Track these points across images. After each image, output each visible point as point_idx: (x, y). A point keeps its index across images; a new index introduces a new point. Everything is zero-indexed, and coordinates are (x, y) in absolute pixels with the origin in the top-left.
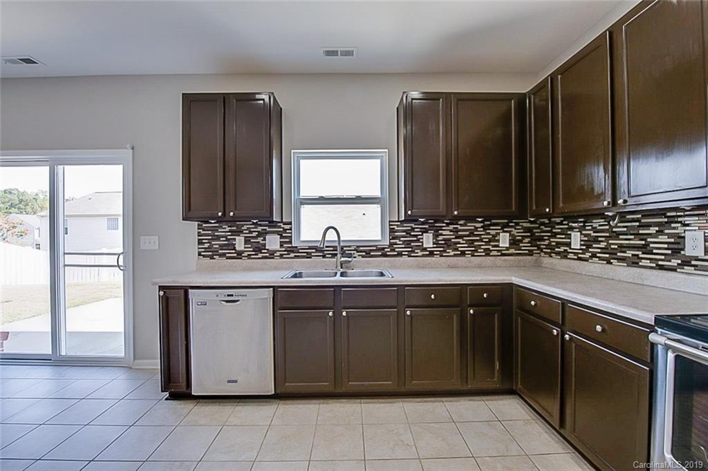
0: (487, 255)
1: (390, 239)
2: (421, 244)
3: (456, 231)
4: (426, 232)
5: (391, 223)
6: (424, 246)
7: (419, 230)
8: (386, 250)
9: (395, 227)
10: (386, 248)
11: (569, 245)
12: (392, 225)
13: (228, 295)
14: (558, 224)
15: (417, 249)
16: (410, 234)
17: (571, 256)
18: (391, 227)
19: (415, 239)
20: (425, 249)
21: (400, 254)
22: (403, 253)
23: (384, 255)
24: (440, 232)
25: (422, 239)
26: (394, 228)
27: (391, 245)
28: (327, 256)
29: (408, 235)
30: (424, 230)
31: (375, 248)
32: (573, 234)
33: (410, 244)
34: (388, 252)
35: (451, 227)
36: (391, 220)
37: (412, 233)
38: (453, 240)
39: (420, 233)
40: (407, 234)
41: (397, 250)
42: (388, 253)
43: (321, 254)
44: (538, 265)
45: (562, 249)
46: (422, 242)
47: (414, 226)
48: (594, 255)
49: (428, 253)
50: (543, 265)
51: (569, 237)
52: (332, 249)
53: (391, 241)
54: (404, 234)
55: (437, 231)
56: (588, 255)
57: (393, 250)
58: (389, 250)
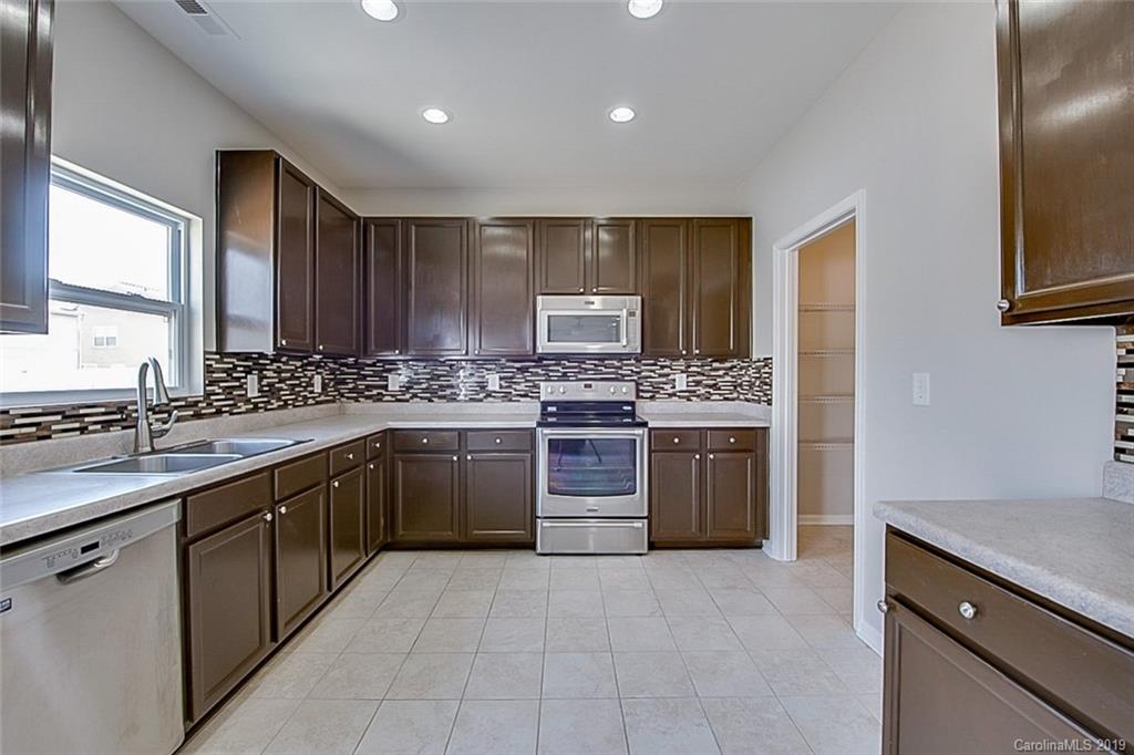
0: (306, 404)
1: (206, 385)
2: (243, 392)
3: (278, 371)
4: (250, 373)
5: (207, 356)
6: (249, 395)
7: (242, 369)
8: (200, 405)
9: (213, 363)
10: (200, 402)
11: (386, 387)
12: (208, 359)
13: (85, 550)
14: (369, 365)
15: (241, 401)
16: (231, 375)
17: (386, 398)
18: (208, 362)
19: (237, 384)
20: (248, 401)
21: (219, 412)
22: (224, 409)
23: (198, 416)
24: (265, 372)
25: (246, 383)
26: (211, 365)
27: (208, 395)
28: (90, 428)
29: (229, 378)
30: (247, 369)
31: (183, 403)
32: (390, 376)
33: (231, 393)
34: (203, 408)
35: (275, 366)
36: (207, 350)
37: (235, 375)
38: (277, 385)
39: (243, 375)
40: (228, 375)
41: (215, 404)
42: (203, 412)
43: (77, 425)
44: (342, 413)
45: (375, 392)
46: (246, 390)
47: (237, 363)
48: (415, 396)
49: (251, 406)
50: (348, 412)
51: (386, 379)
52: (103, 410)
53: (208, 388)
54: (225, 375)
55: (261, 371)
56: (408, 396)
57: (210, 405)
58: (204, 405)
